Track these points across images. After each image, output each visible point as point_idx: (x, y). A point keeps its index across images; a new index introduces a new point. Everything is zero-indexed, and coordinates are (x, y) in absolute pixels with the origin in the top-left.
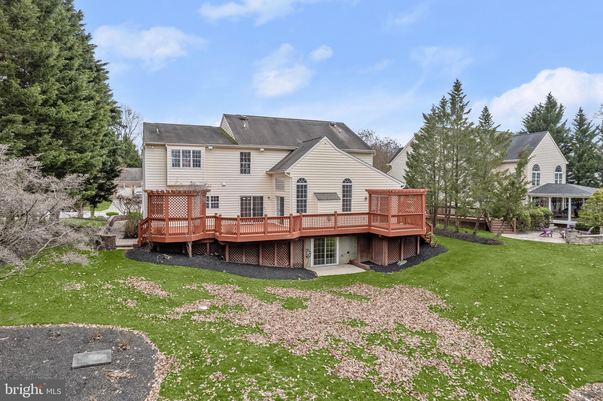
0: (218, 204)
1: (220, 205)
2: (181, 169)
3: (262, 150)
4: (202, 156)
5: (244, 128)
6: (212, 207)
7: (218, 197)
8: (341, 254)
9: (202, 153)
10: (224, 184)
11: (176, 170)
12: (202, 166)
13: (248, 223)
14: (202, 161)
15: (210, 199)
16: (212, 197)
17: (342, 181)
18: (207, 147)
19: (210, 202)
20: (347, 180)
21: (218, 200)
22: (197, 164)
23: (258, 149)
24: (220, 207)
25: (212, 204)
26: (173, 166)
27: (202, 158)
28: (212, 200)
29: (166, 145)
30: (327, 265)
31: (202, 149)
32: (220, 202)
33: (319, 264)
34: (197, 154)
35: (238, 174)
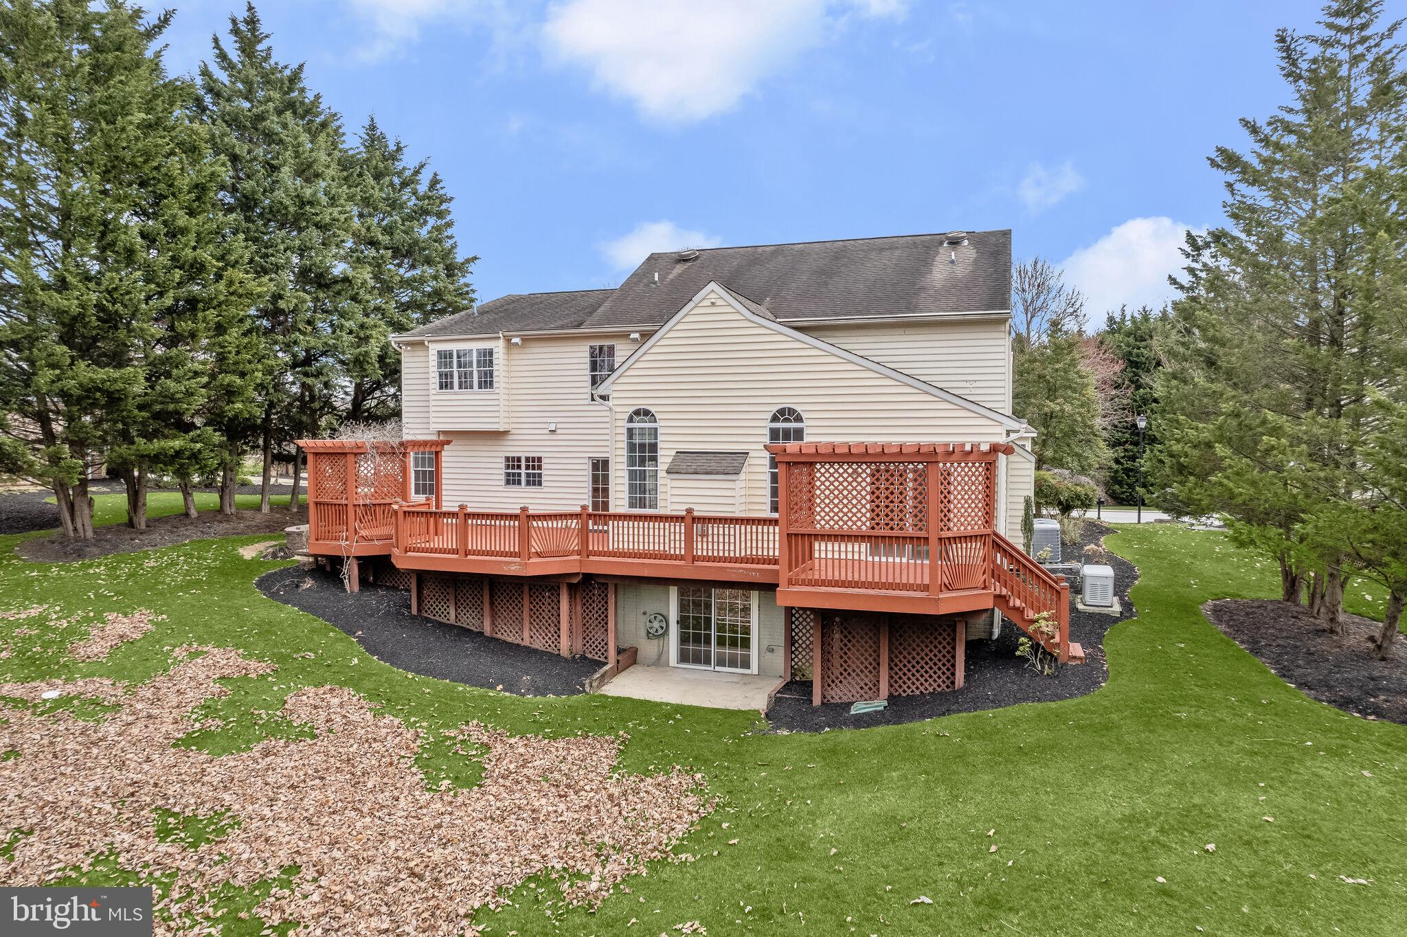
0: (540, 475)
1: (544, 478)
2: (456, 393)
3: (633, 336)
4: (495, 362)
5: (655, 283)
6: (528, 483)
7: (540, 459)
8: (765, 644)
9: (495, 356)
10: (552, 427)
11: (447, 395)
12: (495, 385)
13: (601, 528)
14: (495, 374)
15: (523, 464)
16: (527, 459)
17: (769, 416)
18: (508, 340)
19: (523, 471)
20: (784, 414)
21: (540, 467)
22: (487, 382)
23: (625, 336)
24: (544, 484)
25: (528, 475)
26: (441, 388)
27: (495, 367)
28: (527, 467)
29: (426, 343)
30: (718, 668)
31: (498, 347)
32: (544, 472)
33: (697, 660)
34: (487, 358)
35: (586, 402)
